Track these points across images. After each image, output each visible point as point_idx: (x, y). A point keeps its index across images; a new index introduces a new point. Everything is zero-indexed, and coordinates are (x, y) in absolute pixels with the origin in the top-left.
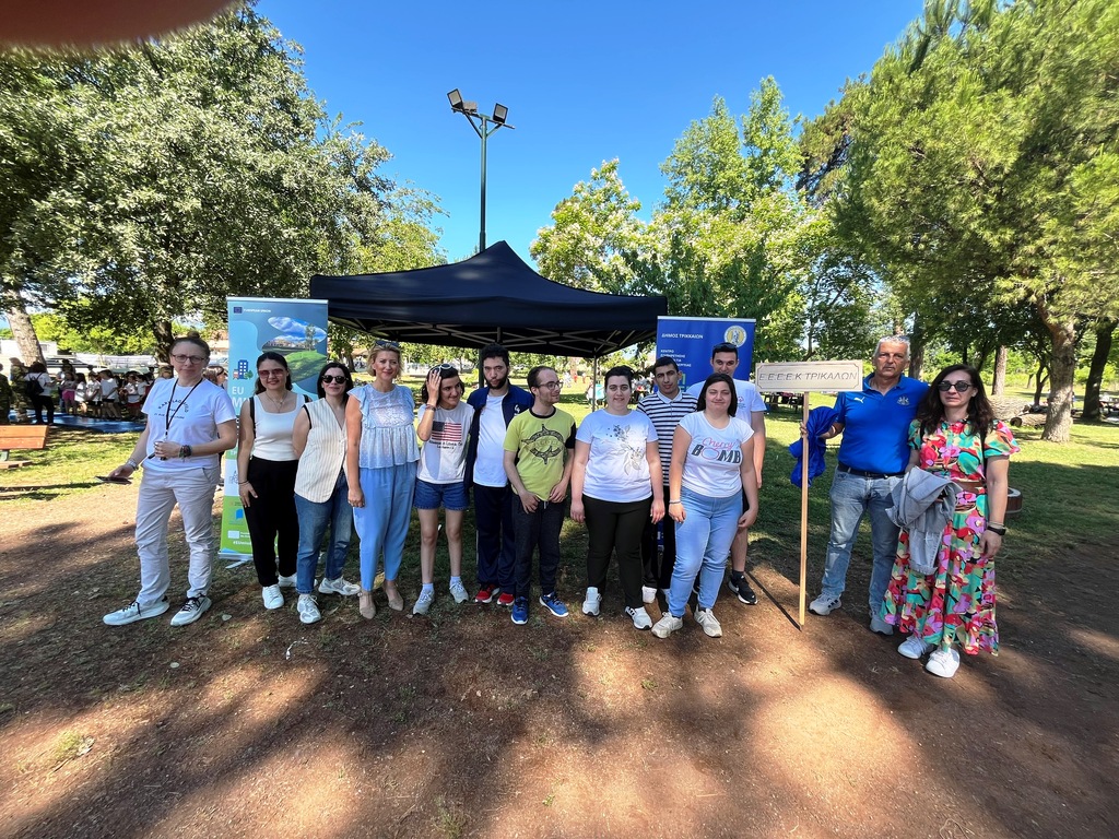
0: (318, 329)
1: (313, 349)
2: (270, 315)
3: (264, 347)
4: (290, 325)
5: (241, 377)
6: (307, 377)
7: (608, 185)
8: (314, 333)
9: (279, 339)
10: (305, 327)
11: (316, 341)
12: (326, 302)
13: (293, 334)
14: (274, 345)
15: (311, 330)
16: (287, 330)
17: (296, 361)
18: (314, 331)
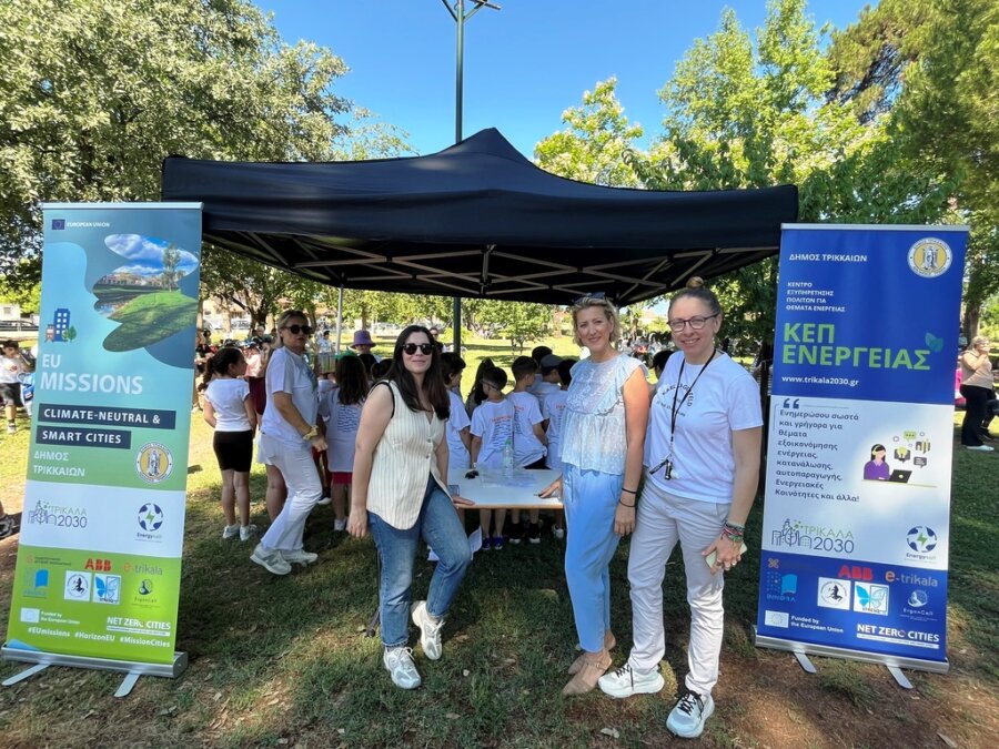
0: (184, 254)
1: (174, 288)
2: (108, 232)
3: (97, 286)
4: (139, 247)
5: (57, 338)
6: (163, 337)
8: (177, 260)
9: (122, 272)
10: (162, 251)
11: (180, 274)
12: (198, 205)
13: (144, 262)
14: (112, 283)
15: (174, 256)
16: (134, 256)
17: (147, 310)
18: (178, 256)
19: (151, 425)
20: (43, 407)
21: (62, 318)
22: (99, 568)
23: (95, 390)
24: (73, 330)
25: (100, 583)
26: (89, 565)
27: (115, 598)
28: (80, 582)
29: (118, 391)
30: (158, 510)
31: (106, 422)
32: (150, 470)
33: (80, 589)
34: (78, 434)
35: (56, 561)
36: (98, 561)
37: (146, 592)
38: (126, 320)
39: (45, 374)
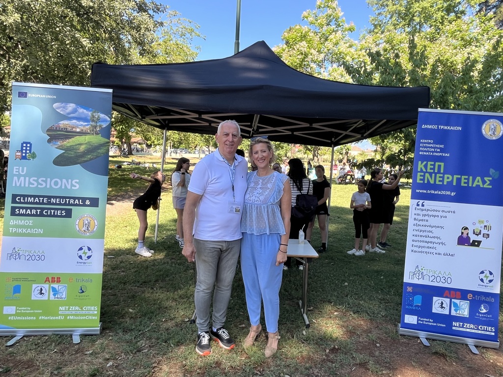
0: (102, 116)
1: (97, 134)
2: (55, 101)
3: (48, 130)
4: (75, 111)
6: (91, 159)
7: (330, 12)
8: (99, 119)
9: (63, 123)
10: (90, 113)
11: (100, 126)
12: (111, 91)
13: (78, 119)
14: (58, 129)
15: (96, 116)
16: (72, 115)
17: (81, 144)
18: (99, 117)
19: (84, 205)
20: (14, 196)
21: (26, 147)
22: (53, 281)
23: (48, 186)
24: (34, 153)
25: (54, 289)
26: (47, 280)
27: (64, 296)
28: (41, 290)
29: (63, 187)
30: (89, 249)
31: (56, 204)
32: (84, 228)
33: (41, 293)
34: (39, 211)
35: (26, 280)
36: (52, 278)
37: (83, 292)
38: (67, 149)
39: (15, 178)
